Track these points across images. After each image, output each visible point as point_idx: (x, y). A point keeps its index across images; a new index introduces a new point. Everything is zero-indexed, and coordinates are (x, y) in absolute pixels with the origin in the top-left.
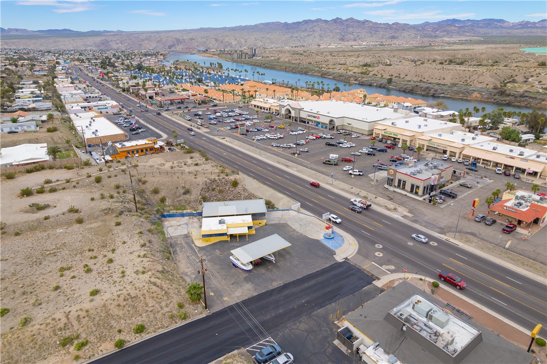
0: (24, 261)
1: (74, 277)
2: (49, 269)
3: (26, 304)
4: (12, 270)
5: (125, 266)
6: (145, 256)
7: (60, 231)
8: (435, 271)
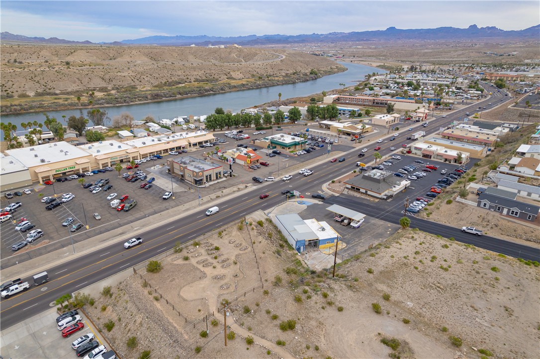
0: (462, 295)
1: (445, 261)
2: (452, 277)
3: (481, 266)
4: (474, 294)
5: (415, 246)
6: (397, 243)
7: (410, 304)
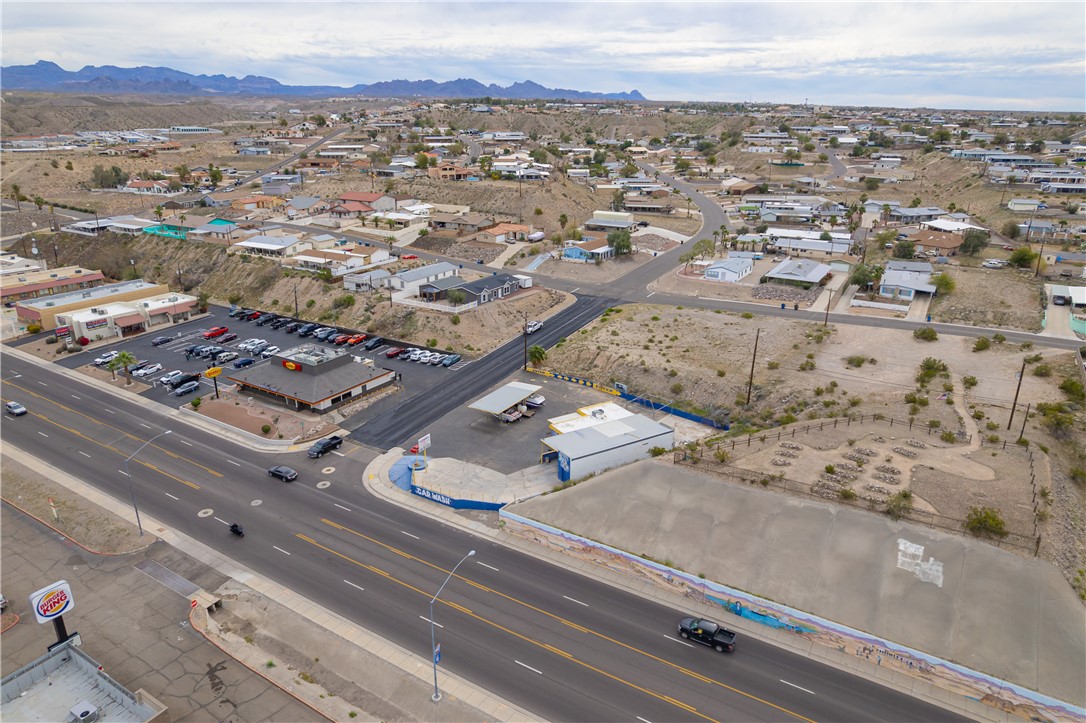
8: (244, 462)
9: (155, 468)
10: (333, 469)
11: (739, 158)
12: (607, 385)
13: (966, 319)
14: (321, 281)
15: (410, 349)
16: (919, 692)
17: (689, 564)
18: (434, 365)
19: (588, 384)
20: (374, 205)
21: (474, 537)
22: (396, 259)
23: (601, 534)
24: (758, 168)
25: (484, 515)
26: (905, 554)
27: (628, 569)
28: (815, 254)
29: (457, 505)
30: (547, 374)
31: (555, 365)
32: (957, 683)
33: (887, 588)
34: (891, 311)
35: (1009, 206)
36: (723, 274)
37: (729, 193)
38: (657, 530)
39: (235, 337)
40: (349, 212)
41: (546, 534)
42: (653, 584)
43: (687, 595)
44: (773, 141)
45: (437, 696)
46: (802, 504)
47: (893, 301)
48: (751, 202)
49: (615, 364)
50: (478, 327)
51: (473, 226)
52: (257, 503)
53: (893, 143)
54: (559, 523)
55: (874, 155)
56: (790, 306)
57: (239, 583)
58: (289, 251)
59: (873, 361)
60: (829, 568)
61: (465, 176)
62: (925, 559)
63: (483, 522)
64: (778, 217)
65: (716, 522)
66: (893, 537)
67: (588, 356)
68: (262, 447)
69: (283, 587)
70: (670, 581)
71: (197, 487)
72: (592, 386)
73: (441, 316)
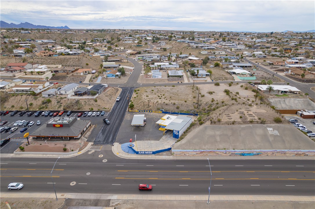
9: (30, 176)
10: (102, 156)
11: (123, 45)
12: (157, 110)
13: (220, 80)
14: (31, 96)
15: (86, 112)
16: (285, 158)
17: (229, 148)
18: (98, 116)
19: (151, 111)
20: (25, 67)
21: (167, 160)
22: (53, 85)
23: (204, 147)
24: (131, 47)
25: (165, 153)
26: (270, 131)
27: (214, 154)
28: (172, 69)
29: (154, 153)
30: (137, 111)
31: (138, 108)
32: (291, 154)
33: (271, 139)
34: (203, 80)
35: (201, 53)
36: (158, 76)
37: (131, 54)
38: (217, 142)
39: (7, 122)
40: (16, 70)
41: (188, 152)
42: (221, 155)
43: (230, 155)
44: (130, 39)
45: (208, 202)
46: (245, 126)
47: (202, 78)
48: (140, 56)
49: (156, 104)
50: (103, 101)
51: (69, 71)
52: (88, 174)
53: (160, 39)
54: (191, 148)
55: (158, 42)
56: (180, 82)
57: (116, 199)
58: (7, 87)
59: (214, 92)
60: (258, 139)
61: (52, 55)
62: (274, 131)
63: (165, 155)
64: (152, 60)
65: (229, 136)
66: (266, 128)
67: (147, 104)
68: (67, 156)
69: (132, 195)
70: (226, 153)
71: (59, 177)
72: (152, 112)
73: (90, 100)
